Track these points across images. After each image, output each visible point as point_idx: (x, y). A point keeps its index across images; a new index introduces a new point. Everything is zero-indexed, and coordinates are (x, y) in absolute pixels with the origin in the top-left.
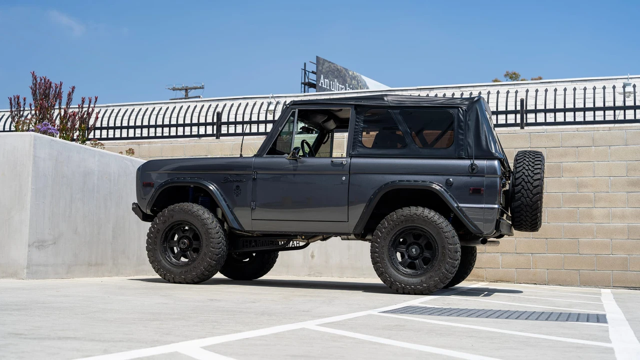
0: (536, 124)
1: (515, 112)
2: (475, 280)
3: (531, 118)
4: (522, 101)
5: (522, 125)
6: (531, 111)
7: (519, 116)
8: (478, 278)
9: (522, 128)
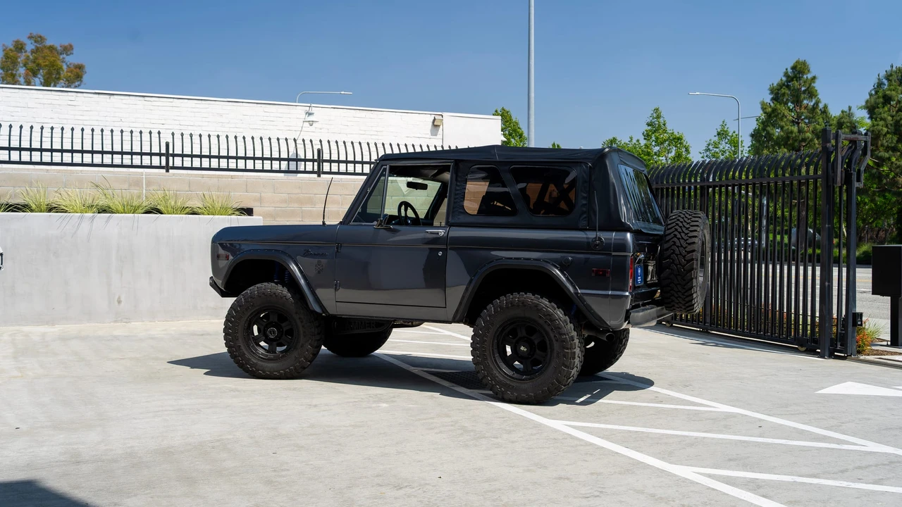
0: (331, 173)
1: (313, 161)
3: (326, 167)
4: (319, 151)
5: (319, 173)
6: (326, 161)
7: (316, 164)
9: (319, 176)
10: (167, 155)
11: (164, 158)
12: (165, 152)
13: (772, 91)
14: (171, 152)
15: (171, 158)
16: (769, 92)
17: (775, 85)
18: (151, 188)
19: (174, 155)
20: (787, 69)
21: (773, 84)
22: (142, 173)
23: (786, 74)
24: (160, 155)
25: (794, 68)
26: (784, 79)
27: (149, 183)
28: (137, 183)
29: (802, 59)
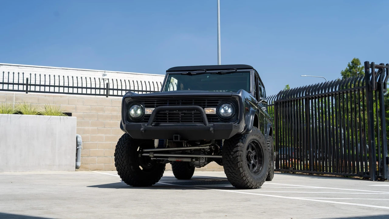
0: (113, 95)
1: (104, 89)
2: (84, 170)
3: (111, 92)
4: (107, 84)
5: (107, 95)
6: (111, 89)
7: (105, 91)
8: (86, 169)
9: (107, 97)
10: (27, 85)
11: (25, 86)
12: (26, 83)
13: (342, 74)
14: (29, 83)
15: (29, 86)
16: (341, 74)
17: (344, 71)
18: (18, 102)
19: (31, 85)
20: (349, 63)
21: (343, 71)
22: (13, 93)
23: (349, 66)
24: (23, 84)
25: (353, 62)
26: (348, 68)
27: (17, 99)
28: (11, 99)
29: (356, 58)
